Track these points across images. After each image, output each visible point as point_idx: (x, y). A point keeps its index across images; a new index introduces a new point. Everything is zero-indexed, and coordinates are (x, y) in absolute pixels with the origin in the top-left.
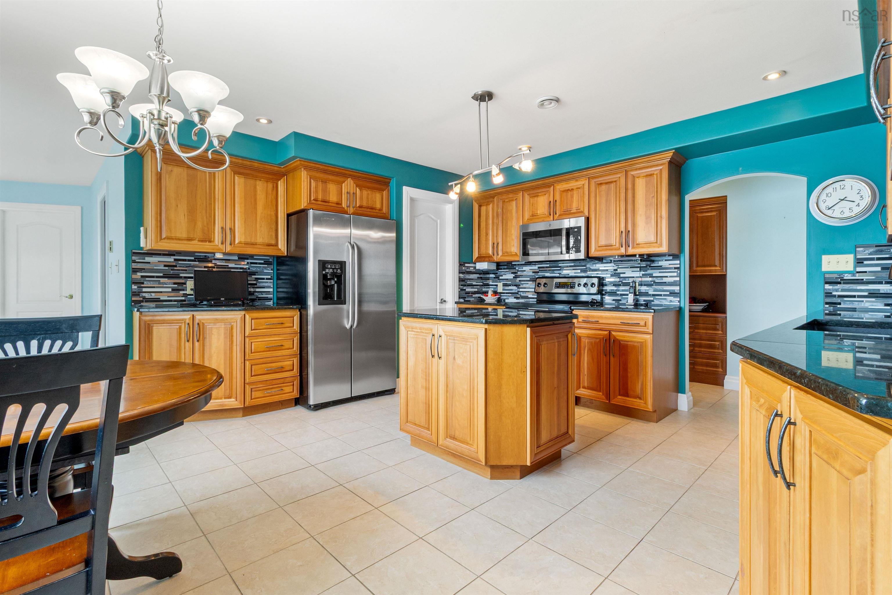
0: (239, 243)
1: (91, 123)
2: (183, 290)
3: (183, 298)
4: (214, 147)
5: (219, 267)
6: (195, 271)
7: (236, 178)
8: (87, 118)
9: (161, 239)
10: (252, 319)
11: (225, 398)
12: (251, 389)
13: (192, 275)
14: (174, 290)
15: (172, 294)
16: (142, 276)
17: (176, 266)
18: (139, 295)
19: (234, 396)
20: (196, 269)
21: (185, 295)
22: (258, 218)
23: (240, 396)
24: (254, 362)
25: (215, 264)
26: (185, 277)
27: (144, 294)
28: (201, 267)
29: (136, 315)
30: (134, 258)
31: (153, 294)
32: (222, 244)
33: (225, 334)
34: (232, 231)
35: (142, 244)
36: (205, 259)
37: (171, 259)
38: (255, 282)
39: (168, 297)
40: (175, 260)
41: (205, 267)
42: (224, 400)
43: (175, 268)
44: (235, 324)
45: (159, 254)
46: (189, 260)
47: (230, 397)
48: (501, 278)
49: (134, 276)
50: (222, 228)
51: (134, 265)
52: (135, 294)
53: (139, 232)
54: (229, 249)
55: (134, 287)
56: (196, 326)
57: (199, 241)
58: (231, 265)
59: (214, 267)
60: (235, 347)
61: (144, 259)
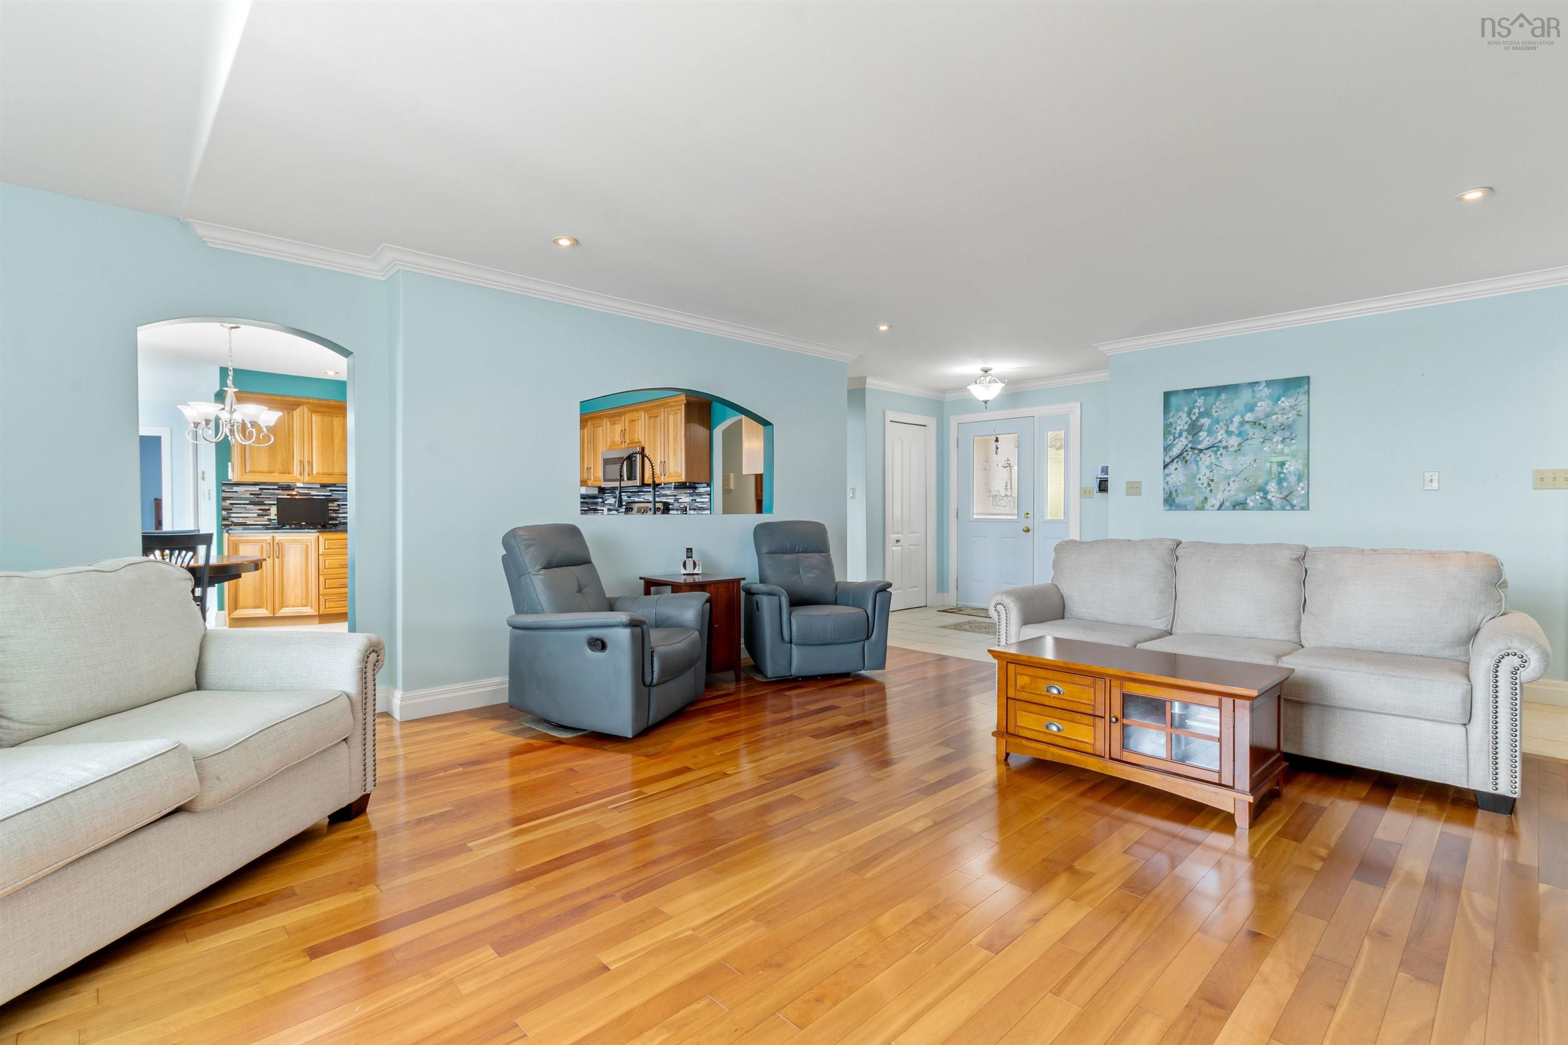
0: (316, 474)
1: (194, 427)
2: (268, 515)
3: (268, 523)
4: (263, 432)
5: (301, 494)
6: (278, 498)
7: (314, 416)
8: (192, 425)
9: (245, 472)
10: (325, 540)
11: (302, 606)
12: (325, 600)
13: (275, 502)
14: (259, 515)
15: (259, 519)
16: (231, 504)
17: (261, 494)
18: (227, 520)
19: (310, 605)
20: (279, 497)
21: (269, 520)
22: (336, 451)
23: (315, 605)
24: (327, 577)
25: (298, 493)
26: (269, 504)
27: (232, 519)
28: (284, 495)
29: (226, 535)
30: (223, 488)
31: (241, 519)
32: (301, 475)
33: (301, 552)
34: (310, 463)
35: (230, 477)
36: (288, 488)
37: (257, 488)
38: (337, 508)
39: (255, 521)
40: (260, 489)
41: (288, 495)
42: (300, 608)
43: (260, 496)
44: (309, 544)
45: (246, 484)
46: (273, 489)
47: (306, 606)
48: (606, 502)
49: (224, 504)
50: (300, 461)
51: (224, 495)
52: (224, 519)
53: (227, 467)
54: (307, 479)
55: (224, 513)
56: (276, 547)
57: (279, 473)
58: (313, 493)
59: (296, 495)
60: (310, 564)
61: (232, 489)
